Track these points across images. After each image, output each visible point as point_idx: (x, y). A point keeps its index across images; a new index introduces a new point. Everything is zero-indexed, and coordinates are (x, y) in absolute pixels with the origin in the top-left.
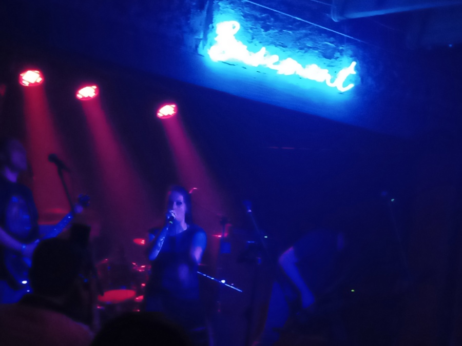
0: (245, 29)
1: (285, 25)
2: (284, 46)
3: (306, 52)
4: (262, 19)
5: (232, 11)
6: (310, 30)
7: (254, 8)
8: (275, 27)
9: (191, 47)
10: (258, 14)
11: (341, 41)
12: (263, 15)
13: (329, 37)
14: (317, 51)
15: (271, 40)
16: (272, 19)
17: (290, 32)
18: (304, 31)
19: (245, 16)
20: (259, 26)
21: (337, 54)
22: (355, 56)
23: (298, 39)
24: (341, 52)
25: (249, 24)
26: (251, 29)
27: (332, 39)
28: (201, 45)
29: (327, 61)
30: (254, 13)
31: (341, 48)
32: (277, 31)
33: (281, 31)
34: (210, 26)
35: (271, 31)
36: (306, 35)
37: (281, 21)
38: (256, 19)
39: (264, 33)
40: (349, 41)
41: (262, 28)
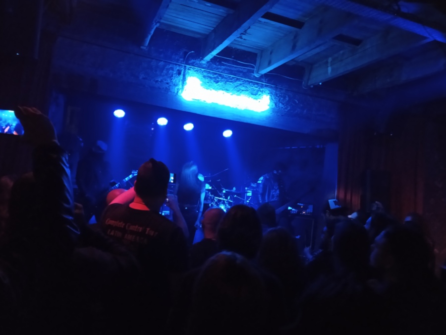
0: (205, 83)
1: (228, 80)
2: (227, 90)
3: (241, 92)
4: (214, 78)
5: (197, 75)
6: (243, 82)
7: (209, 72)
8: (222, 81)
9: (174, 92)
10: (211, 76)
11: (262, 86)
12: (215, 76)
13: (254, 85)
14: (247, 92)
15: (220, 88)
16: (220, 78)
17: (231, 83)
18: (239, 83)
19: (204, 77)
20: (212, 81)
21: (260, 93)
22: (271, 93)
23: (236, 87)
24: (262, 92)
25: (207, 80)
26: (208, 83)
27: (256, 85)
28: (180, 91)
29: (254, 96)
30: (209, 75)
31: (261, 90)
32: (222, 83)
33: (225, 83)
34: (185, 82)
35: (219, 83)
36: (241, 84)
37: (226, 78)
38: (211, 78)
39: (215, 84)
40: (266, 86)
41: (214, 82)
